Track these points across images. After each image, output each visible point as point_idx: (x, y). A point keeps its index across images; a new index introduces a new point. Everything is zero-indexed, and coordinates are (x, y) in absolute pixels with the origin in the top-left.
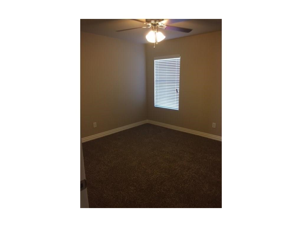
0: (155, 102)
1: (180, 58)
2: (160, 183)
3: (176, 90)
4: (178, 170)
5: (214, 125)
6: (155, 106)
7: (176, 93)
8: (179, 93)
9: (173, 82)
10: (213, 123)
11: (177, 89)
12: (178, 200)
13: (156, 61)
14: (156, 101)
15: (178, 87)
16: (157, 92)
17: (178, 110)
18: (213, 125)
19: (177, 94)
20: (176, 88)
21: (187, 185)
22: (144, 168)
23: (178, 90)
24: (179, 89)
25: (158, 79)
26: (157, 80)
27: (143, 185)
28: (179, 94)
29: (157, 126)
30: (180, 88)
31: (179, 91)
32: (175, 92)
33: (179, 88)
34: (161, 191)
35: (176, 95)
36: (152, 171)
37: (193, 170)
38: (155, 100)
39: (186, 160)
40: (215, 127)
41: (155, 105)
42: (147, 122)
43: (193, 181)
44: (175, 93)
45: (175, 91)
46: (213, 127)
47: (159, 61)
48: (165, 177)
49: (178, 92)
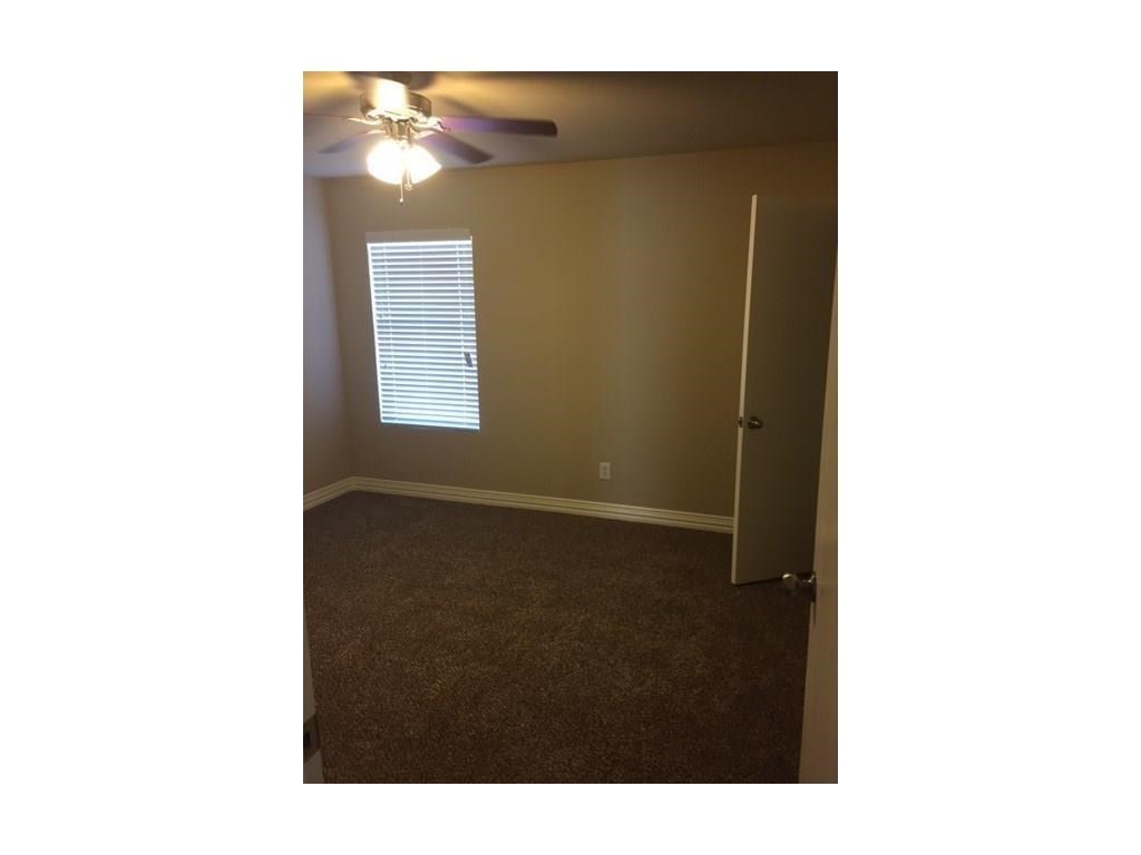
0: (381, 404)
1: (470, 242)
2: (468, 700)
3: (463, 356)
4: (520, 641)
5: (605, 468)
6: (383, 421)
7: (464, 368)
8: (475, 368)
9: (453, 326)
10: (602, 464)
11: (467, 355)
12: (548, 743)
13: (373, 248)
14: (384, 401)
15: (472, 347)
16: (388, 365)
17: (478, 428)
18: (602, 471)
19: (470, 371)
20: (463, 350)
21: (566, 685)
22: (391, 661)
23: (473, 356)
24: (478, 353)
25: (387, 315)
26: (384, 318)
27: (407, 725)
28: (479, 371)
29: (398, 497)
30: (477, 347)
31: (478, 359)
32: (461, 365)
33: (475, 350)
34: (483, 727)
35: (464, 374)
36: (428, 668)
37: (569, 631)
38: (381, 398)
39: (538, 603)
40: (608, 477)
41: (382, 415)
42: (354, 488)
43: (578, 666)
44: (460, 368)
45: (460, 359)
46: (602, 477)
47: (387, 248)
48: (482, 677)
49: (474, 362)
